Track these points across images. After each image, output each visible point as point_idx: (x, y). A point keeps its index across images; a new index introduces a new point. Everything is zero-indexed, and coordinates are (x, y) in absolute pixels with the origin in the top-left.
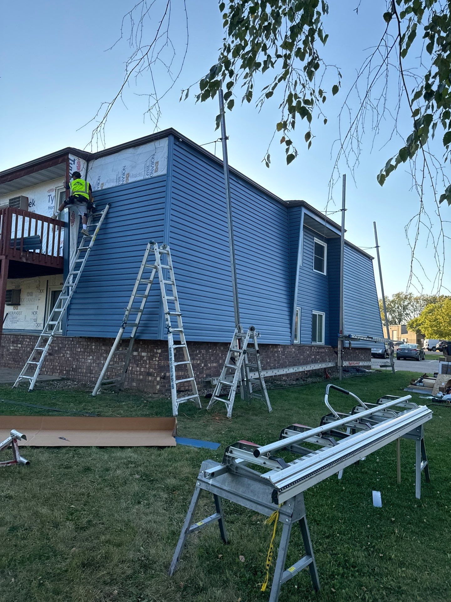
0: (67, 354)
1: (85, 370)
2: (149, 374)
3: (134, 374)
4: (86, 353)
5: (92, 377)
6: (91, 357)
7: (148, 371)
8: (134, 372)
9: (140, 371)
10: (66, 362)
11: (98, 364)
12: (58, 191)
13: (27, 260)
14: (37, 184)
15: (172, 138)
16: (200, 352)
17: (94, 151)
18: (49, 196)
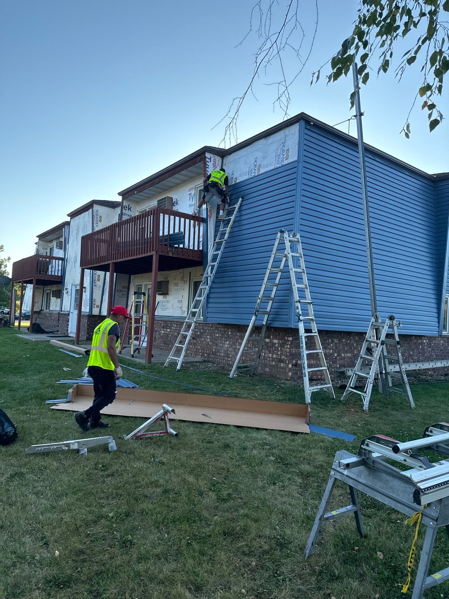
0: (208, 338)
1: (223, 354)
2: (281, 361)
3: (267, 360)
4: (223, 339)
5: (230, 361)
6: (228, 342)
7: (280, 357)
8: (267, 358)
9: (272, 357)
10: (207, 345)
11: (234, 349)
12: (197, 189)
13: (173, 254)
14: (180, 184)
15: (303, 123)
16: (333, 341)
17: (227, 147)
18: (190, 194)
